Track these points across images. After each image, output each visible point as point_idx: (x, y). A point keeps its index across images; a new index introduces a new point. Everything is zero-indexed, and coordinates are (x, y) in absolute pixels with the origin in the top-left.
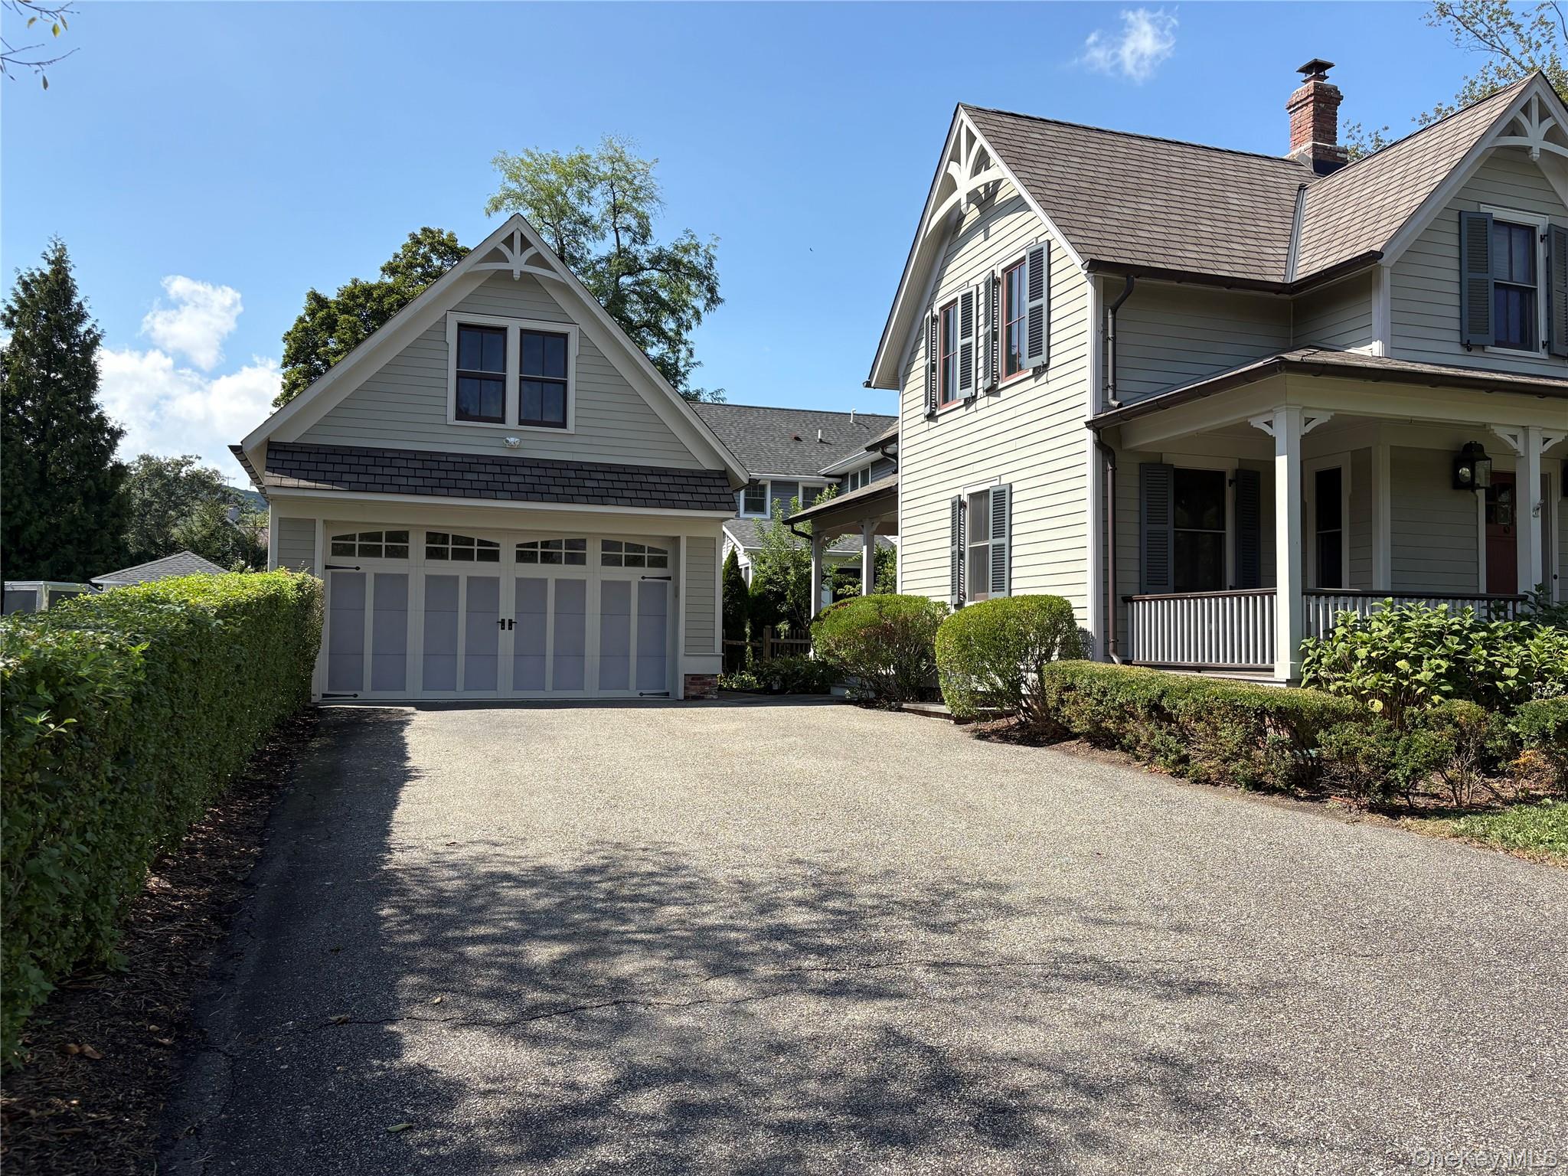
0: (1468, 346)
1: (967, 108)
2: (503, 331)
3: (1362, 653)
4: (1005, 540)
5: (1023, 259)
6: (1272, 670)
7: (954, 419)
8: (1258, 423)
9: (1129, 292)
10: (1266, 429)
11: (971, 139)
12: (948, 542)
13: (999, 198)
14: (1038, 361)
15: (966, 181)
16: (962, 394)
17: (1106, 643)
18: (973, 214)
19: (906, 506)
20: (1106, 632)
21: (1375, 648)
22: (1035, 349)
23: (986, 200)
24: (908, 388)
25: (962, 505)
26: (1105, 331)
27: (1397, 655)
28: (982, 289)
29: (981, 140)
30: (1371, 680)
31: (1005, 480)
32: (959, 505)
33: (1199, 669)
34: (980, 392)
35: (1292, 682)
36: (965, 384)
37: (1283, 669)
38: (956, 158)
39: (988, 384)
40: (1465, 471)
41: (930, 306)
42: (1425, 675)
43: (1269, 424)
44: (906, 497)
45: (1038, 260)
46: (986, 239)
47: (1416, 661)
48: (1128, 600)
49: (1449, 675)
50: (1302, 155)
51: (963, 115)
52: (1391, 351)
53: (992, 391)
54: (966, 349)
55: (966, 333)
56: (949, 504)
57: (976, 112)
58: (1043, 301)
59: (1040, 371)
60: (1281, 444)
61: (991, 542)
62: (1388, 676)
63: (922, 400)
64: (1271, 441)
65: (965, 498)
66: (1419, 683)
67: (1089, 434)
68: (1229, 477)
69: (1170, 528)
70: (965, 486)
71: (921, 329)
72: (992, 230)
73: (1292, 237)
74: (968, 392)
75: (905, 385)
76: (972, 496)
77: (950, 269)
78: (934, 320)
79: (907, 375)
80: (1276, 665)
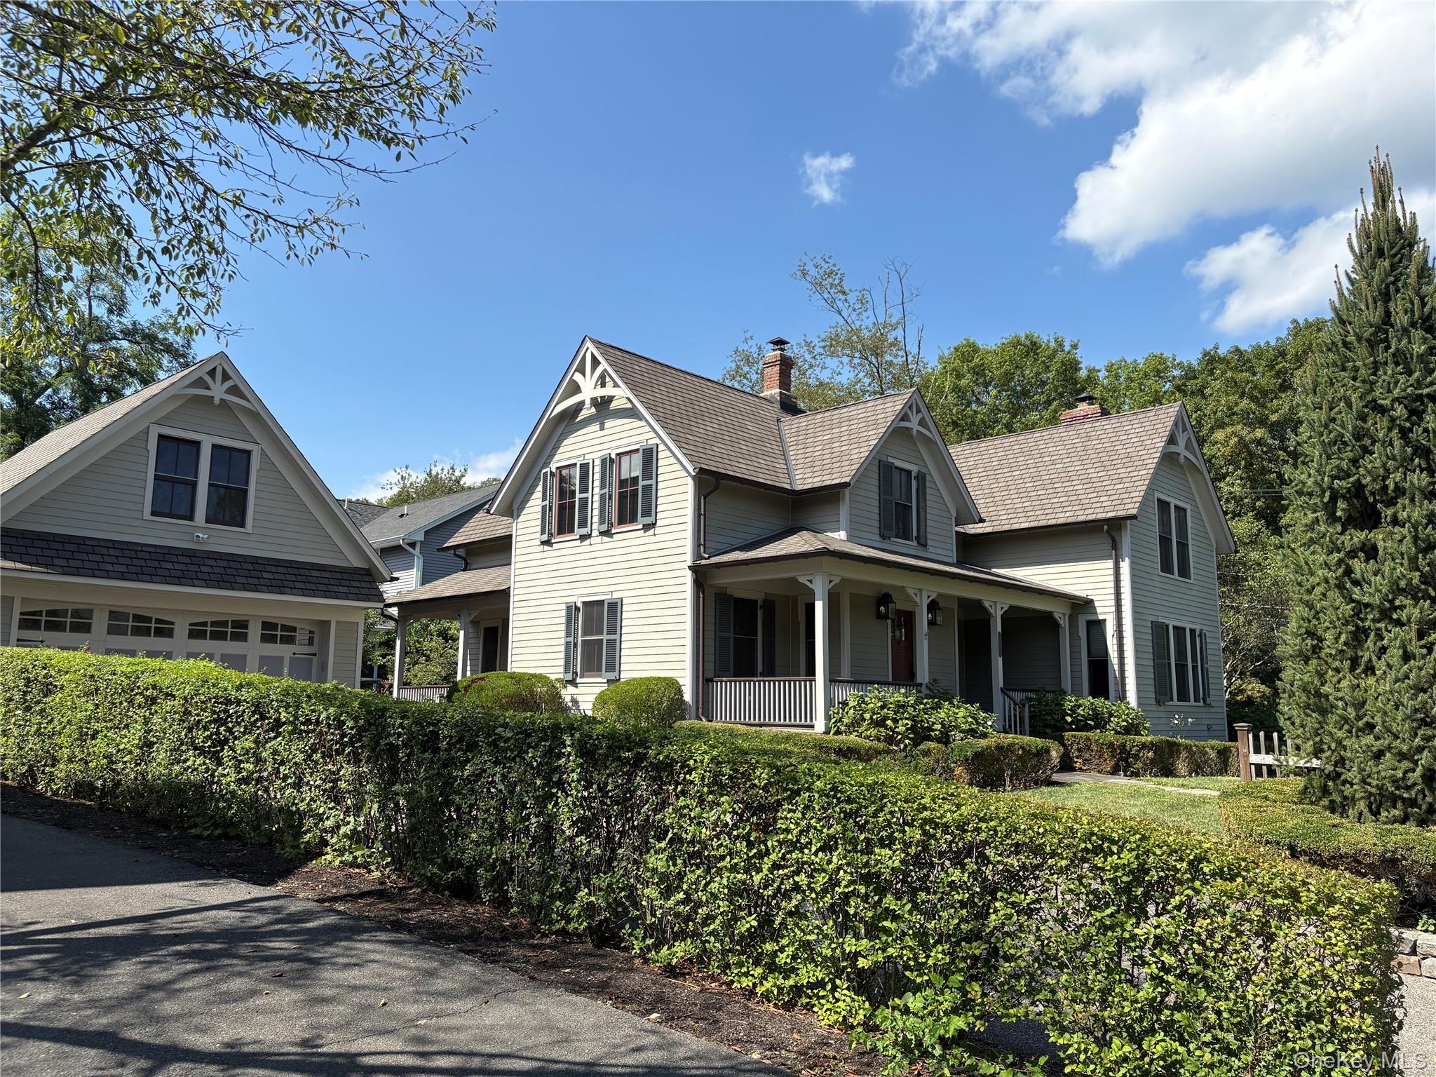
0: (883, 537)
1: (592, 341)
2: (197, 444)
3: (867, 716)
4: (617, 637)
5: (637, 451)
6: (812, 727)
7: (567, 547)
8: (803, 580)
9: (716, 488)
10: (808, 584)
11: (596, 363)
12: (563, 634)
13: (613, 405)
14: (648, 520)
15: (589, 389)
16: (579, 531)
17: (697, 708)
18: (588, 411)
19: (517, 605)
20: (697, 701)
21: (874, 713)
22: (647, 513)
23: (602, 405)
24: (521, 519)
25: (577, 609)
26: (699, 509)
27: (885, 718)
28: (598, 462)
29: (604, 365)
30: (873, 732)
31: (616, 595)
32: (571, 610)
33: (761, 725)
34: (595, 533)
35: (827, 732)
36: (583, 524)
37: (820, 725)
38: (582, 370)
39: (604, 528)
40: (882, 608)
41: (547, 464)
42: (901, 729)
43: (810, 581)
44: (517, 598)
45: (649, 456)
46: (602, 429)
47: (895, 721)
48: (708, 681)
49: (913, 729)
50: (772, 396)
51: (588, 344)
52: (851, 538)
53: (606, 533)
54: (584, 502)
55: (584, 489)
56: (564, 607)
57: (598, 344)
58: (653, 482)
59: (647, 527)
60: (818, 593)
61: (605, 637)
62: (882, 729)
63: (539, 529)
64: (812, 593)
65: (579, 605)
66: (899, 733)
67: (689, 573)
68: (759, 603)
69: (731, 635)
70: (580, 596)
71: (537, 479)
72: (606, 426)
73: (785, 455)
74: (584, 531)
75: (519, 516)
76: (584, 603)
77: (565, 442)
78: (552, 474)
79: (521, 508)
80: (816, 723)
